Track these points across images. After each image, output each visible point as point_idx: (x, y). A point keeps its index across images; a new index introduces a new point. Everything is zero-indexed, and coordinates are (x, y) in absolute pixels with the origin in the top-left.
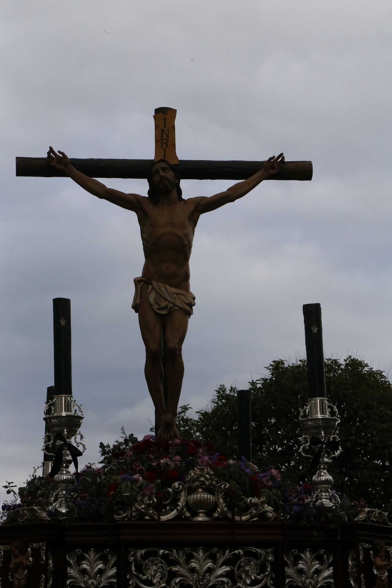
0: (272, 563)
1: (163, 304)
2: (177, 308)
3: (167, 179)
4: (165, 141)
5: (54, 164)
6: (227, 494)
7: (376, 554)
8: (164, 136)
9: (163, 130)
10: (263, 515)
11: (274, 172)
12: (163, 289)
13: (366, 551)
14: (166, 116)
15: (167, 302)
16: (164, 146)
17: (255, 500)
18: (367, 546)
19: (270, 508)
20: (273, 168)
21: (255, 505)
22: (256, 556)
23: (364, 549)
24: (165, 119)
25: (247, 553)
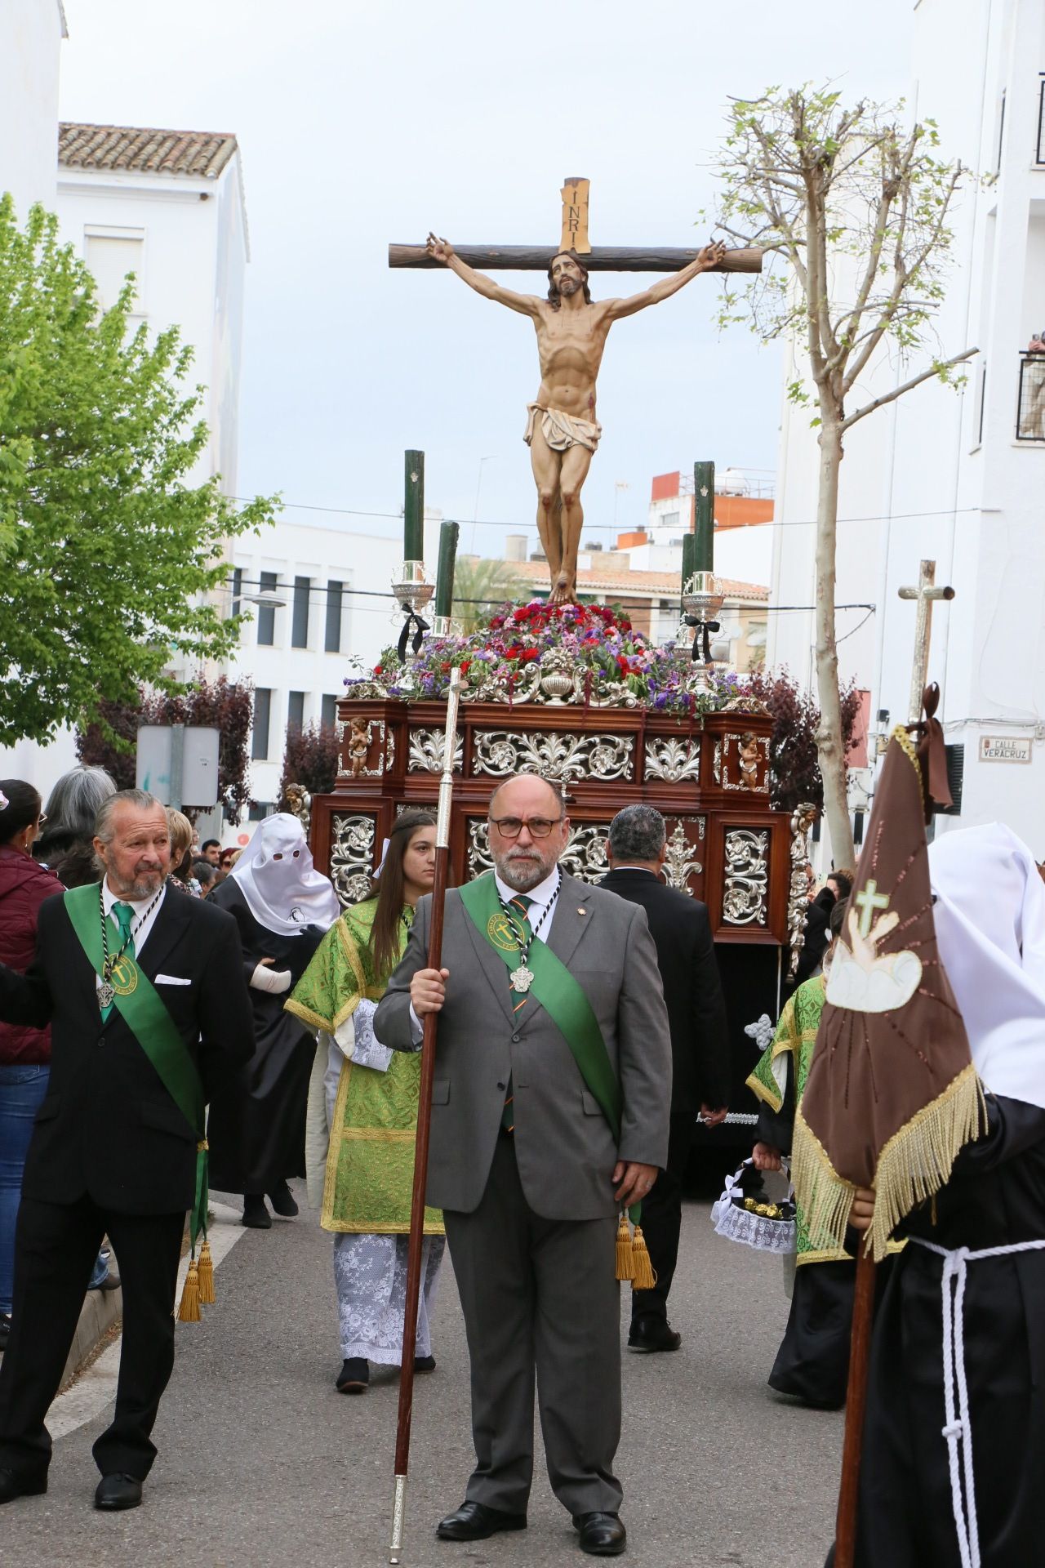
0: (630, 753)
1: (559, 438)
2: (575, 443)
3: (570, 278)
4: (574, 222)
5: (435, 254)
6: (586, 677)
7: (745, 746)
8: (574, 217)
9: (572, 208)
10: (623, 702)
11: (711, 264)
12: (561, 419)
13: (733, 744)
14: (576, 190)
15: (565, 435)
16: (573, 228)
17: (616, 685)
18: (734, 737)
19: (633, 695)
20: (710, 259)
21: (616, 691)
22: (613, 744)
23: (731, 741)
24: (575, 194)
25: (604, 742)
